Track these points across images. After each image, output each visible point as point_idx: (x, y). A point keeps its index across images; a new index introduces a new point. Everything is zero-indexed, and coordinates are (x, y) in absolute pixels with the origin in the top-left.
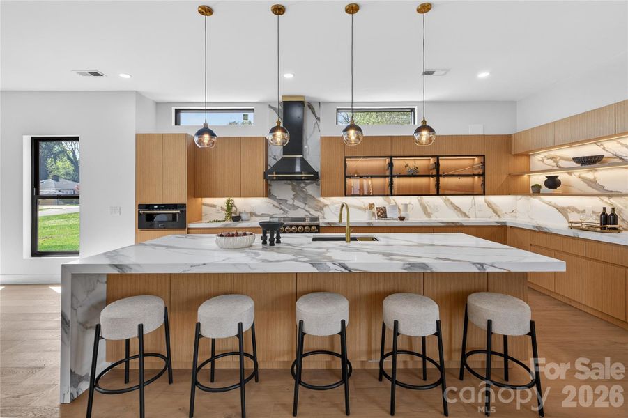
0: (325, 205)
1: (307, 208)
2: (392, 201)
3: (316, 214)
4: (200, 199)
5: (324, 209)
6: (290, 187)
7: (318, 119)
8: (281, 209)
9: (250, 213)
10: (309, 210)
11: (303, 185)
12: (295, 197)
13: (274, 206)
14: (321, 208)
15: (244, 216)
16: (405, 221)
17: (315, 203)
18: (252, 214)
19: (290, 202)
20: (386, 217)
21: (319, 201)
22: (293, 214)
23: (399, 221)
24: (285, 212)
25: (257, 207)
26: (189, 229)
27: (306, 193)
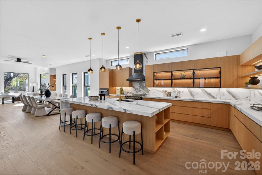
0: (150, 90)
1: (144, 91)
2: (176, 90)
3: (147, 93)
4: (115, 87)
5: (149, 92)
6: (138, 84)
7: (148, 59)
8: (136, 91)
9: (127, 92)
10: (145, 92)
11: (142, 83)
12: (140, 87)
13: (134, 90)
14: (148, 91)
15: (125, 93)
16: (178, 98)
17: (146, 89)
18: (128, 92)
19: (138, 89)
20: (170, 96)
21: (148, 89)
22: (139, 93)
23: (175, 98)
24: (137, 92)
25: (129, 90)
26: (109, 96)
27: (143, 86)
